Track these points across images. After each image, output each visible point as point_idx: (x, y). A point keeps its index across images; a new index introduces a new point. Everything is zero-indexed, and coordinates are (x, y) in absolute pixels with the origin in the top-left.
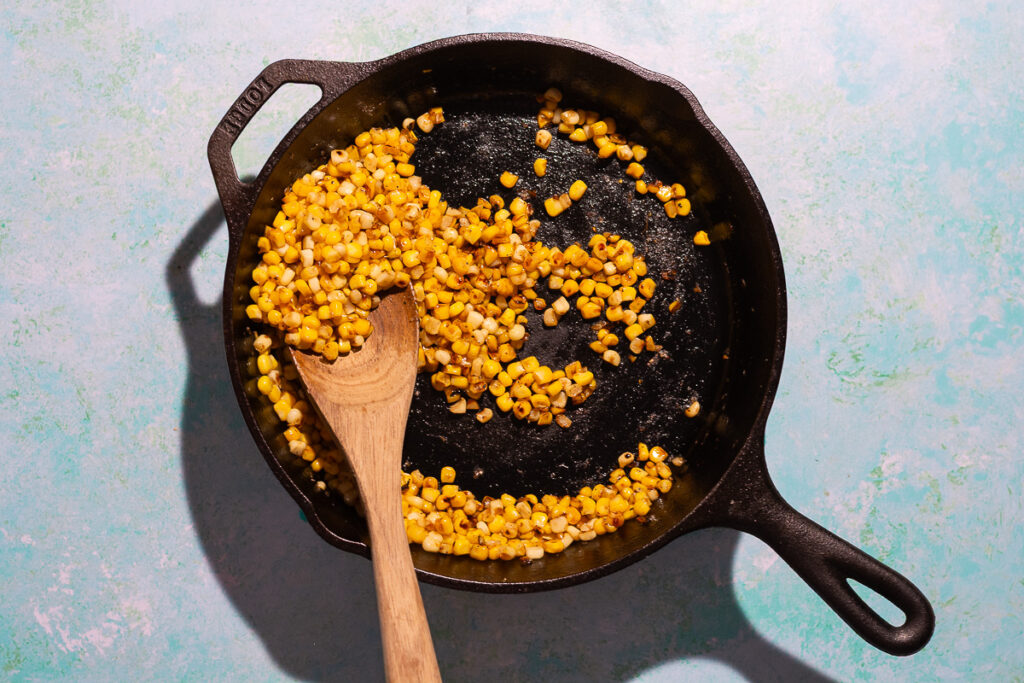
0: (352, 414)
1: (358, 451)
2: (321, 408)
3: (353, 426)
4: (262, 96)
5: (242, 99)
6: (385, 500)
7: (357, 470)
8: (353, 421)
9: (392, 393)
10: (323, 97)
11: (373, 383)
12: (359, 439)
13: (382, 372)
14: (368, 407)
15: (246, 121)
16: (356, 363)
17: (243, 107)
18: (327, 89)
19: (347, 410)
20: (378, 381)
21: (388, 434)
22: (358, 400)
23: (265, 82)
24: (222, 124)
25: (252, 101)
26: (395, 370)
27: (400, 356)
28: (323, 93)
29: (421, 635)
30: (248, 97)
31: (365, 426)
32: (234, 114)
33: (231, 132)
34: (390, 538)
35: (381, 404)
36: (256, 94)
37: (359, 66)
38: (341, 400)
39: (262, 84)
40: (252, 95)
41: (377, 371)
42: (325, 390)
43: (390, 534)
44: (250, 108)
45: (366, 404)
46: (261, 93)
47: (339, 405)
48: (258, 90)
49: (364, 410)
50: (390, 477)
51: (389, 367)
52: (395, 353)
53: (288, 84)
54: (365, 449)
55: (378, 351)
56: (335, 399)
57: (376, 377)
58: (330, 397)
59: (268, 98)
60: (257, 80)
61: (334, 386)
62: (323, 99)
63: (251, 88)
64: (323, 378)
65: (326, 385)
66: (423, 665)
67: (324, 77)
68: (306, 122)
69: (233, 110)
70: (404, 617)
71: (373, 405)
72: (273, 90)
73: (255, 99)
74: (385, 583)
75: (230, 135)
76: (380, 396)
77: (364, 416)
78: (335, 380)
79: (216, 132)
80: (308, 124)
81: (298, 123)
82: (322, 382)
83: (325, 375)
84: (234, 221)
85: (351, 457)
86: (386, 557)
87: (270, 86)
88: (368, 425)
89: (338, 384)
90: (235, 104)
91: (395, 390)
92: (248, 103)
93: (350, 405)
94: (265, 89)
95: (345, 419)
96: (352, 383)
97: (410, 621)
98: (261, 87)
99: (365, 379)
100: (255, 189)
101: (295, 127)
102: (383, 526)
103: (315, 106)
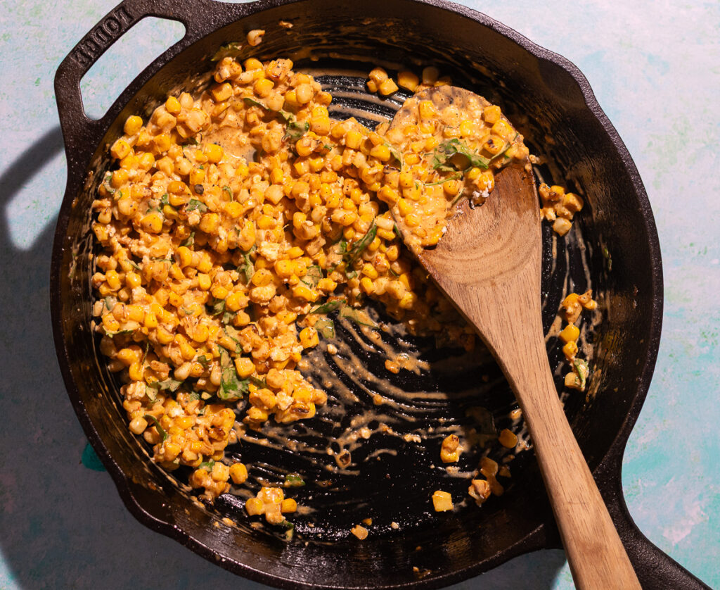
0: (482, 292)
1: (494, 332)
2: (448, 292)
3: (485, 304)
4: (120, 28)
5: (98, 28)
6: (533, 378)
7: (498, 351)
8: (483, 299)
9: (519, 260)
10: (186, 35)
11: (497, 251)
12: (493, 316)
13: (505, 238)
14: (497, 280)
15: (100, 52)
16: (475, 233)
17: (99, 37)
18: (191, 26)
19: (475, 288)
20: (502, 249)
21: (523, 304)
22: (486, 275)
23: (126, 13)
24: (73, 52)
25: (109, 32)
26: (518, 233)
27: (520, 217)
28: (187, 32)
29: (598, 517)
30: (105, 27)
31: (497, 302)
32: (89, 44)
33: (82, 62)
34: (546, 419)
35: (509, 275)
36: (114, 25)
37: (229, 7)
38: (467, 279)
39: (122, 14)
40: (109, 25)
41: (500, 237)
42: (448, 272)
43: (545, 415)
44: (105, 39)
45: (494, 278)
46: (119, 24)
47: (465, 285)
48: (116, 21)
49: (493, 284)
50: (534, 352)
51: (511, 231)
52: (514, 214)
53: (149, 18)
54: (502, 326)
55: (496, 215)
56: (461, 279)
57: (499, 245)
58: (455, 277)
59: (126, 31)
60: (117, 10)
61: (457, 264)
62: (186, 37)
63: (109, 18)
64: (443, 258)
65: (449, 264)
66: (606, 549)
67: (190, 15)
68: (164, 60)
69: (87, 39)
70: (576, 501)
71: (501, 277)
72: (133, 22)
73: (112, 30)
74: (550, 467)
75: (81, 66)
76: (507, 266)
77: (494, 291)
78: (457, 257)
79: (67, 60)
80: (166, 63)
81: (156, 61)
82: (444, 262)
83: (446, 254)
84: (75, 160)
85: (489, 338)
86: (546, 439)
87: (129, 16)
88: (500, 299)
89: (461, 261)
90: (90, 32)
91: (522, 256)
92: (104, 33)
93: (477, 282)
94: (125, 19)
95: (475, 298)
96: (476, 256)
97: (583, 504)
98: (121, 18)
99: (489, 248)
100: (102, 128)
101: (152, 65)
102: (536, 406)
103: (176, 44)
